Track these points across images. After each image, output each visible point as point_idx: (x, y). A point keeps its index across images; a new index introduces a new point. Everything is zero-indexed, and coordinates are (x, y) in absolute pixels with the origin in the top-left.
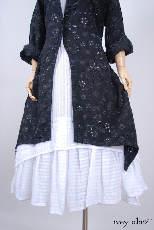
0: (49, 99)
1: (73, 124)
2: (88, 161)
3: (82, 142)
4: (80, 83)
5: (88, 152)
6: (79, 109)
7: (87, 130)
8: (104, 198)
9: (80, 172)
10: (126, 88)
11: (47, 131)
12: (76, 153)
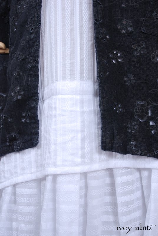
0: (32, 36)
1: (98, 98)
2: (139, 203)
3: (124, 150)
5: (141, 177)
6: (112, 58)
7: (139, 116)
11: (28, 121)
12: (108, 180)
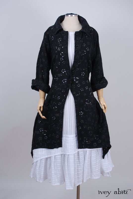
4: (80, 113)
6: (79, 128)
7: (84, 140)
8: (93, 176)
9: (80, 163)
10: (104, 111)
